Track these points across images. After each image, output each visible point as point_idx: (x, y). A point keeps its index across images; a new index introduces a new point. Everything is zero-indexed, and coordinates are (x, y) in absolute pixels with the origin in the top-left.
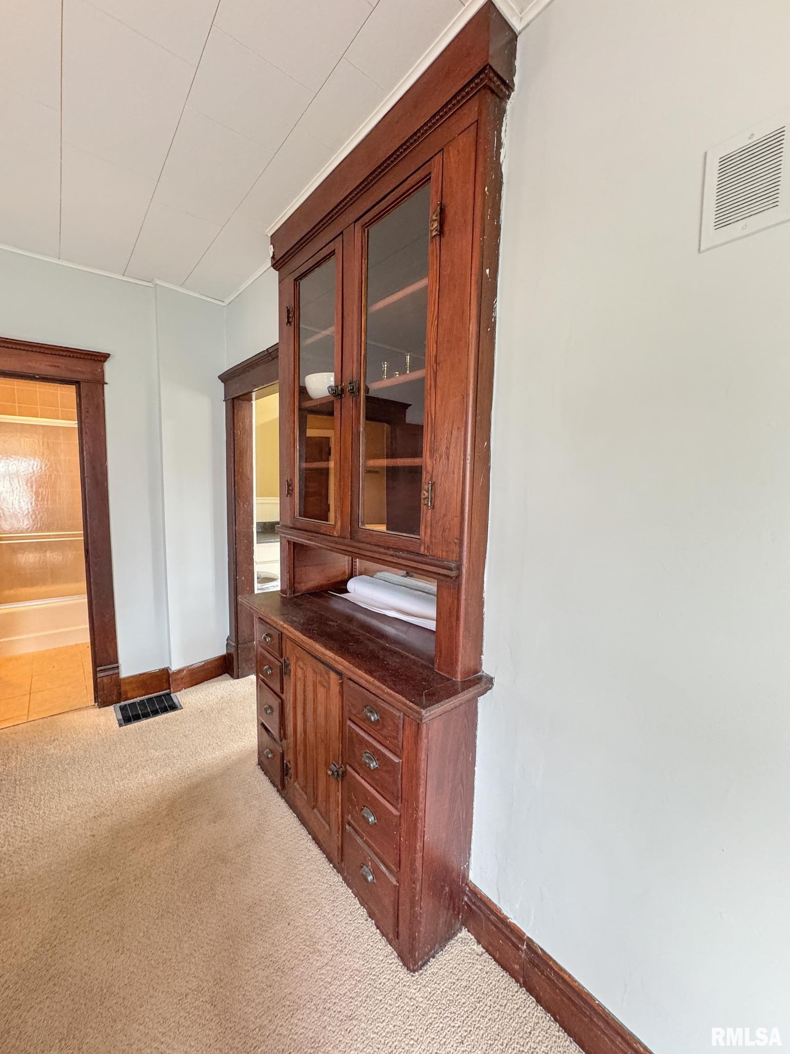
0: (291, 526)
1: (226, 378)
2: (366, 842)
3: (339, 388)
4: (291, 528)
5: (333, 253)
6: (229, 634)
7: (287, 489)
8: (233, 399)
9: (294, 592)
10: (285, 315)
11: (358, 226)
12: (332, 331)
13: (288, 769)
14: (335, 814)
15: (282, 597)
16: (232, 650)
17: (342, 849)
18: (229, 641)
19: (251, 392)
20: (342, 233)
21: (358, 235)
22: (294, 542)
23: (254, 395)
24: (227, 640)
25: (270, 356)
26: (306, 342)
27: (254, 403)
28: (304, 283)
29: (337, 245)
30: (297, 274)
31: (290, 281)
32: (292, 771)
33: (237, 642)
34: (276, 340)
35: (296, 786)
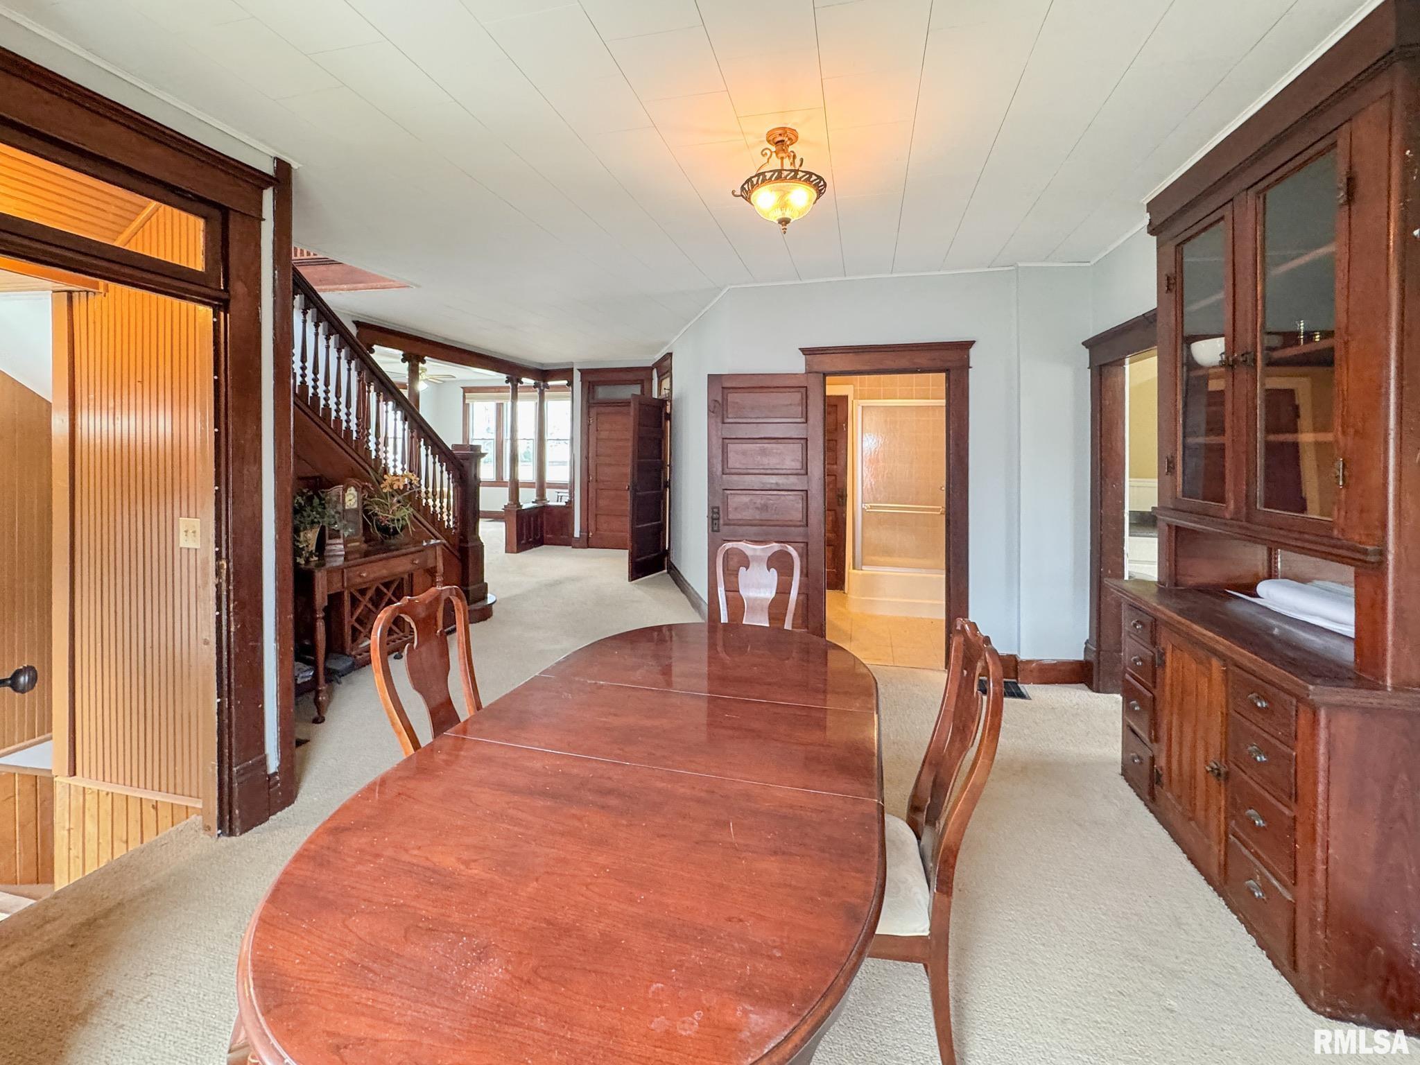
0: (1172, 507)
1: (1090, 344)
2: (1256, 855)
3: (1231, 359)
4: (1173, 509)
5: (1222, 218)
6: (1088, 638)
7: (1167, 466)
8: (1101, 366)
9: (1176, 585)
10: (1165, 282)
11: (1251, 192)
12: (1221, 295)
13: (1159, 776)
14: (1217, 822)
15: (1159, 587)
16: (1092, 657)
17: (1225, 867)
18: (1089, 645)
19: (1124, 358)
20: (1232, 200)
21: (1251, 203)
22: (1176, 527)
23: (1127, 360)
24: (1086, 643)
25: (1148, 320)
26: (1190, 308)
27: (1127, 367)
28: (1186, 247)
29: (1227, 211)
30: (1179, 240)
31: (1170, 248)
32: (1165, 779)
33: (1099, 646)
34: (1155, 305)
35: (1167, 795)
